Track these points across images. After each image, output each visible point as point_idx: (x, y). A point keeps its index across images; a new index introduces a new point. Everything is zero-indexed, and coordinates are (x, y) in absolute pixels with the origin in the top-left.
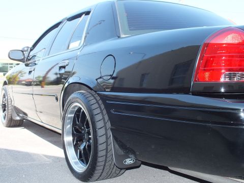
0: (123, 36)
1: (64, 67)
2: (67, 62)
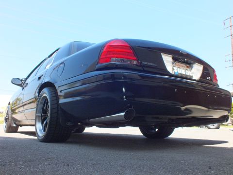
1: (40, 78)
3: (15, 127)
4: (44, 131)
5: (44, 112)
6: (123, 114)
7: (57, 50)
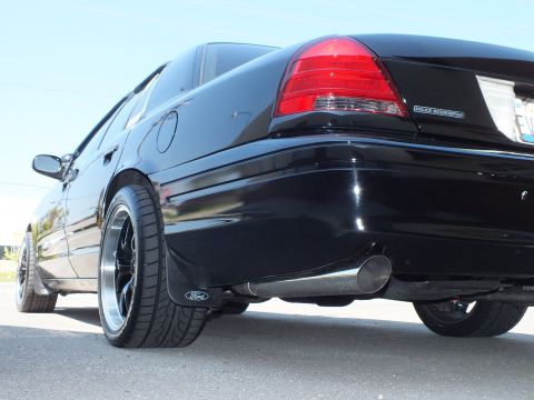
2: (115, 145)
3: (45, 296)
4: (124, 313)
5: (123, 257)
6: (354, 272)
7: (159, 71)
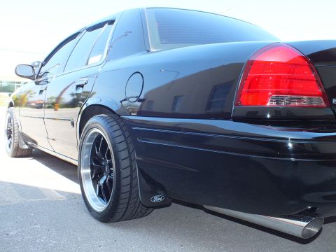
0: (152, 50)
1: (82, 86)
2: (85, 80)
3: (26, 149)
